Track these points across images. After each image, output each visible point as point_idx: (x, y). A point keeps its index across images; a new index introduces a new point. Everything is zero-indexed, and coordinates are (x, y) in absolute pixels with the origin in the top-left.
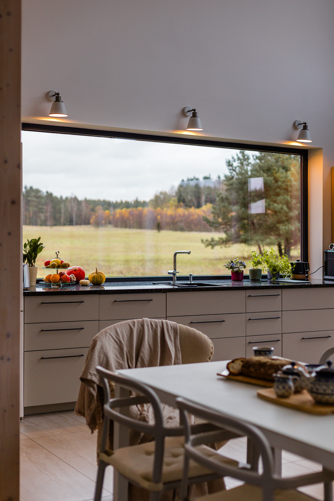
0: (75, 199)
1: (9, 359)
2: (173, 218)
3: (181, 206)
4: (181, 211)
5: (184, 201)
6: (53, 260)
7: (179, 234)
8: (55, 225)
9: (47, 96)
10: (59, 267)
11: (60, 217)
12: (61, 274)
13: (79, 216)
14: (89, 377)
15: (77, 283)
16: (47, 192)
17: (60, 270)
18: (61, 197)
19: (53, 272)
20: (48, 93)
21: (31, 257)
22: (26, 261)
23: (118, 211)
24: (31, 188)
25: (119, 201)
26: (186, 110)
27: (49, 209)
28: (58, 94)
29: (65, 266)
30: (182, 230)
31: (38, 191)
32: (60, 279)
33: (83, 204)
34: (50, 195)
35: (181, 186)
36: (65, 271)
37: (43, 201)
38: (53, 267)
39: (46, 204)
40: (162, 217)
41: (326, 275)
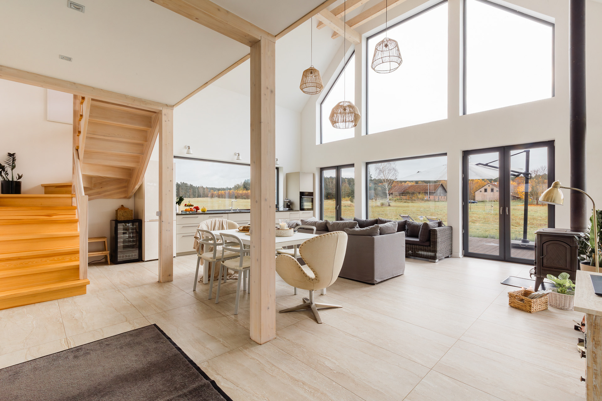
0: (202, 187)
1: (169, 231)
2: (241, 194)
3: (245, 190)
4: (245, 192)
5: (246, 188)
6: (187, 204)
7: (244, 200)
8: (194, 198)
9: (185, 147)
10: (190, 206)
11: (196, 194)
12: (191, 208)
13: (204, 194)
14: (197, 236)
15: (197, 211)
16: (190, 184)
17: (190, 207)
18: (196, 186)
19: (188, 208)
20: (185, 146)
21: (179, 202)
22: (178, 204)
23: (220, 192)
24: (183, 183)
25: (220, 188)
26: (236, 153)
27: (191, 191)
28: (189, 146)
29: (192, 206)
30: (245, 199)
31: (186, 184)
32: (190, 210)
33: (206, 189)
34: (191, 186)
35: (245, 182)
36: (192, 207)
37: (188, 188)
38: (188, 206)
39: (190, 189)
40: (237, 194)
41: (284, 208)
